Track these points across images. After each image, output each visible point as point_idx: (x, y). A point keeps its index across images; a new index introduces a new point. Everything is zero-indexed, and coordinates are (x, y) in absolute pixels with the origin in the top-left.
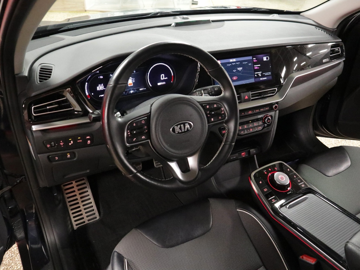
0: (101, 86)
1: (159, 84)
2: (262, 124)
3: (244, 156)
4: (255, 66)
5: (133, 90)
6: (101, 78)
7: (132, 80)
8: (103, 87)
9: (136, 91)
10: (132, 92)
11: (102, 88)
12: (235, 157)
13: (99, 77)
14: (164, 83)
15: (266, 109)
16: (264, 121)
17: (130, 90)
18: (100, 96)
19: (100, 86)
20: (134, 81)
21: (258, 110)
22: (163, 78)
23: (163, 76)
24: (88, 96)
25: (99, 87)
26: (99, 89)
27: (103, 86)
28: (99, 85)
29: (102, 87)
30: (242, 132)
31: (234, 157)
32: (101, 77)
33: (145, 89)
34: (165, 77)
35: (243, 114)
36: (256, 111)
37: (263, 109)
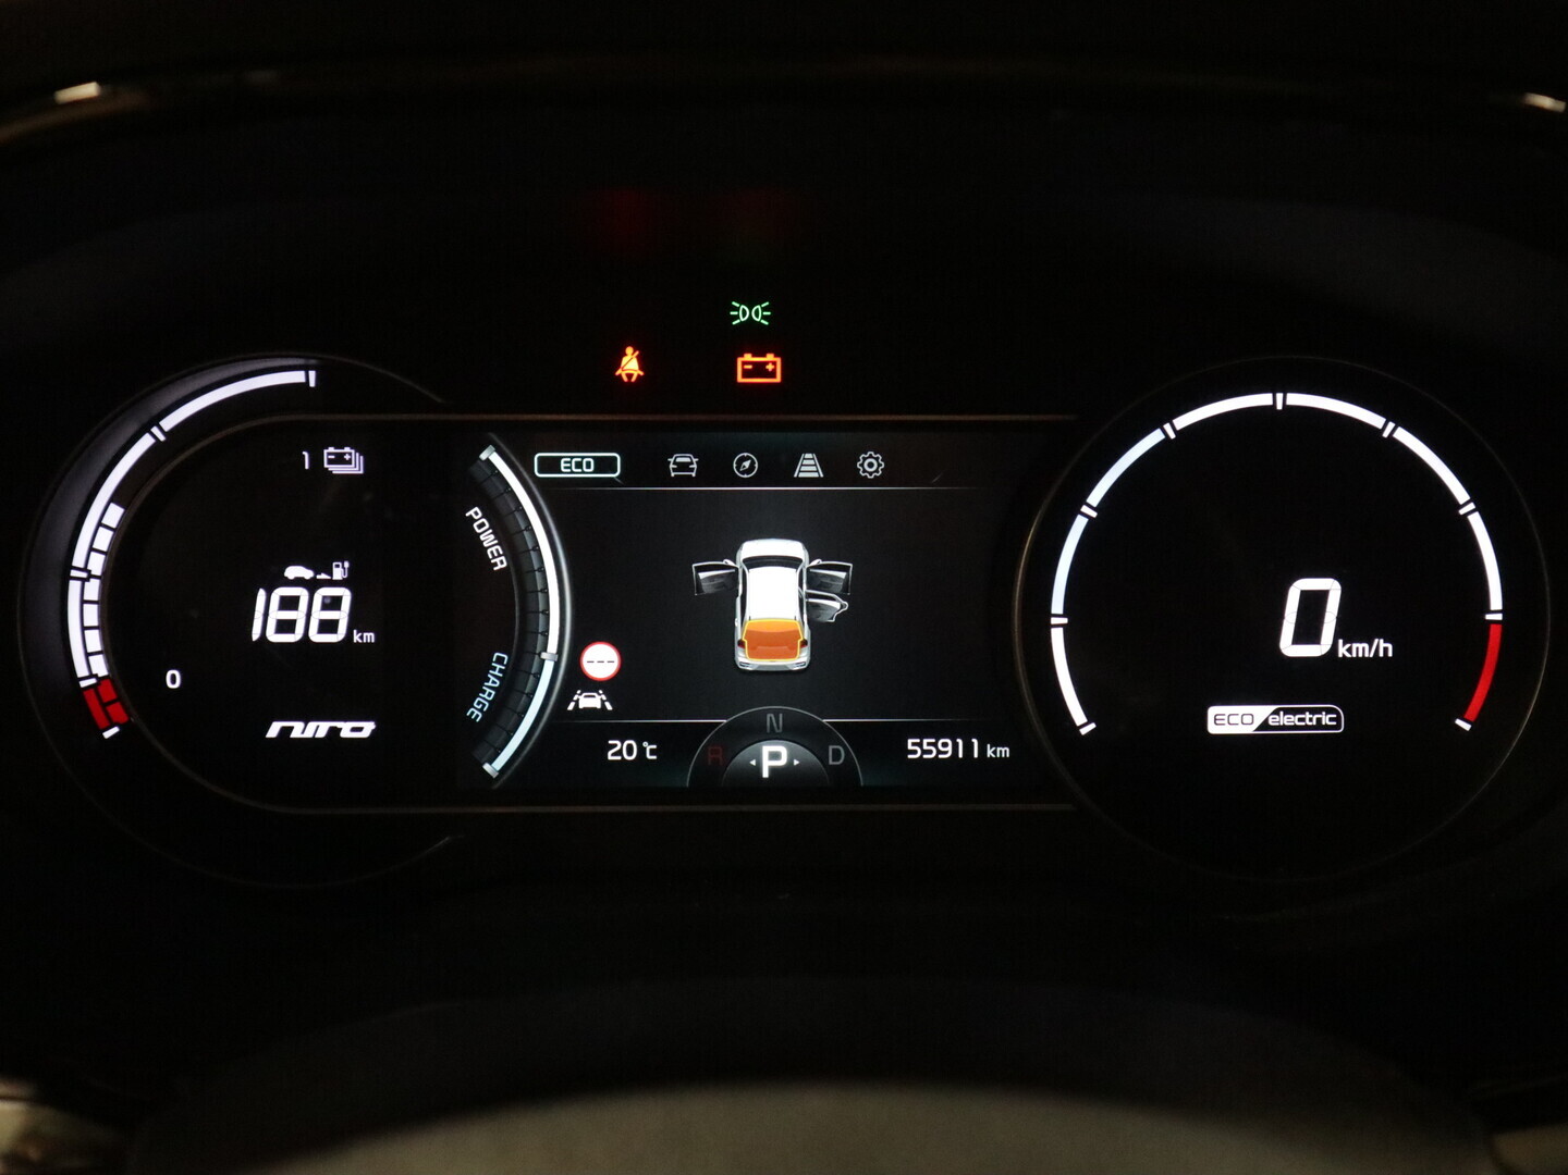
0: (312, 586)
1: (1231, 720)
5: (791, 732)
6: (337, 469)
7: (813, 581)
8: (342, 616)
9: (839, 753)
10: (782, 762)
11: (328, 626)
13: (317, 460)
14: (1326, 719)
17: (760, 732)
18: (274, 730)
19: (302, 593)
20: (836, 605)
22: (1308, 630)
23: (1313, 605)
24: (108, 693)
25: (289, 603)
26: (286, 626)
27: (346, 595)
28: (293, 572)
29: (333, 604)
32: (340, 459)
33: (1004, 751)
34: (1345, 631)
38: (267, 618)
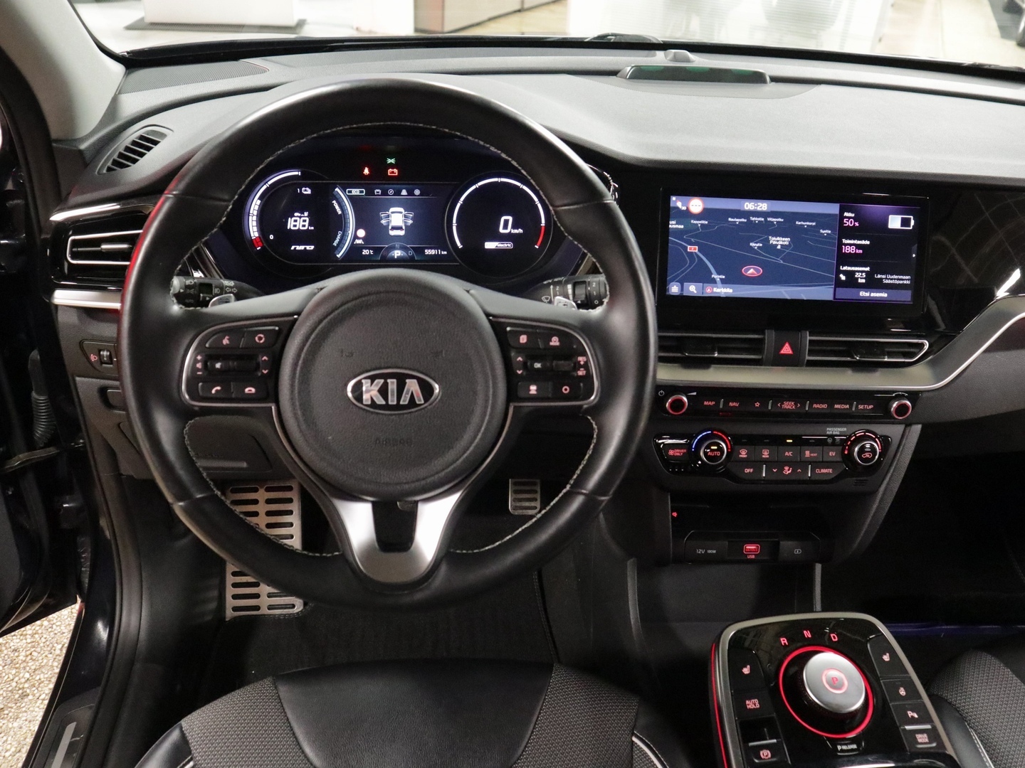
0: (300, 217)
1: (490, 245)
2: (839, 459)
3: (753, 557)
4: (845, 241)
5: (402, 248)
6: (305, 193)
7: (405, 216)
8: (307, 224)
9: (411, 253)
10: (399, 255)
11: (304, 226)
12: (714, 552)
13: (301, 190)
14: (509, 245)
15: (861, 407)
16: (849, 450)
17: (393, 248)
18: (293, 248)
19: (298, 219)
20: (410, 222)
21: (825, 406)
22: (505, 227)
23: (506, 222)
24: (258, 240)
25: (296, 221)
26: (295, 226)
27: (307, 219)
28: (296, 214)
29: (304, 221)
30: (747, 471)
31: (709, 551)
32: (306, 190)
33: (445, 253)
34: (514, 227)
35: (757, 405)
36: (815, 406)
37: (848, 406)
38: (291, 224)
